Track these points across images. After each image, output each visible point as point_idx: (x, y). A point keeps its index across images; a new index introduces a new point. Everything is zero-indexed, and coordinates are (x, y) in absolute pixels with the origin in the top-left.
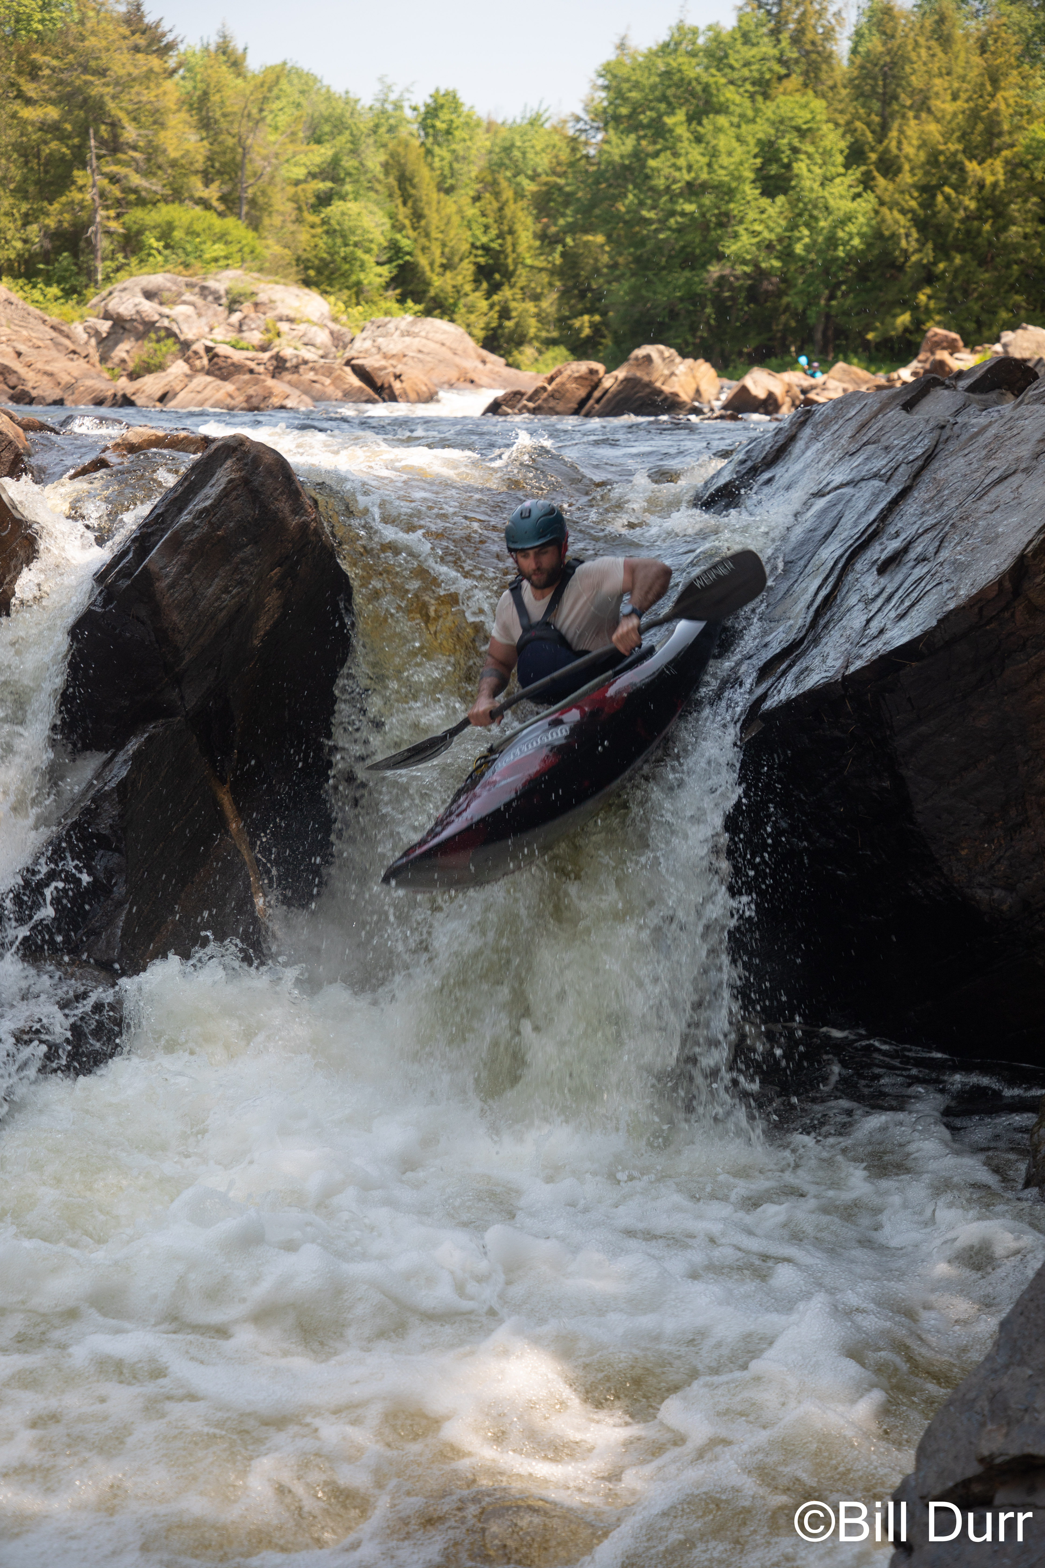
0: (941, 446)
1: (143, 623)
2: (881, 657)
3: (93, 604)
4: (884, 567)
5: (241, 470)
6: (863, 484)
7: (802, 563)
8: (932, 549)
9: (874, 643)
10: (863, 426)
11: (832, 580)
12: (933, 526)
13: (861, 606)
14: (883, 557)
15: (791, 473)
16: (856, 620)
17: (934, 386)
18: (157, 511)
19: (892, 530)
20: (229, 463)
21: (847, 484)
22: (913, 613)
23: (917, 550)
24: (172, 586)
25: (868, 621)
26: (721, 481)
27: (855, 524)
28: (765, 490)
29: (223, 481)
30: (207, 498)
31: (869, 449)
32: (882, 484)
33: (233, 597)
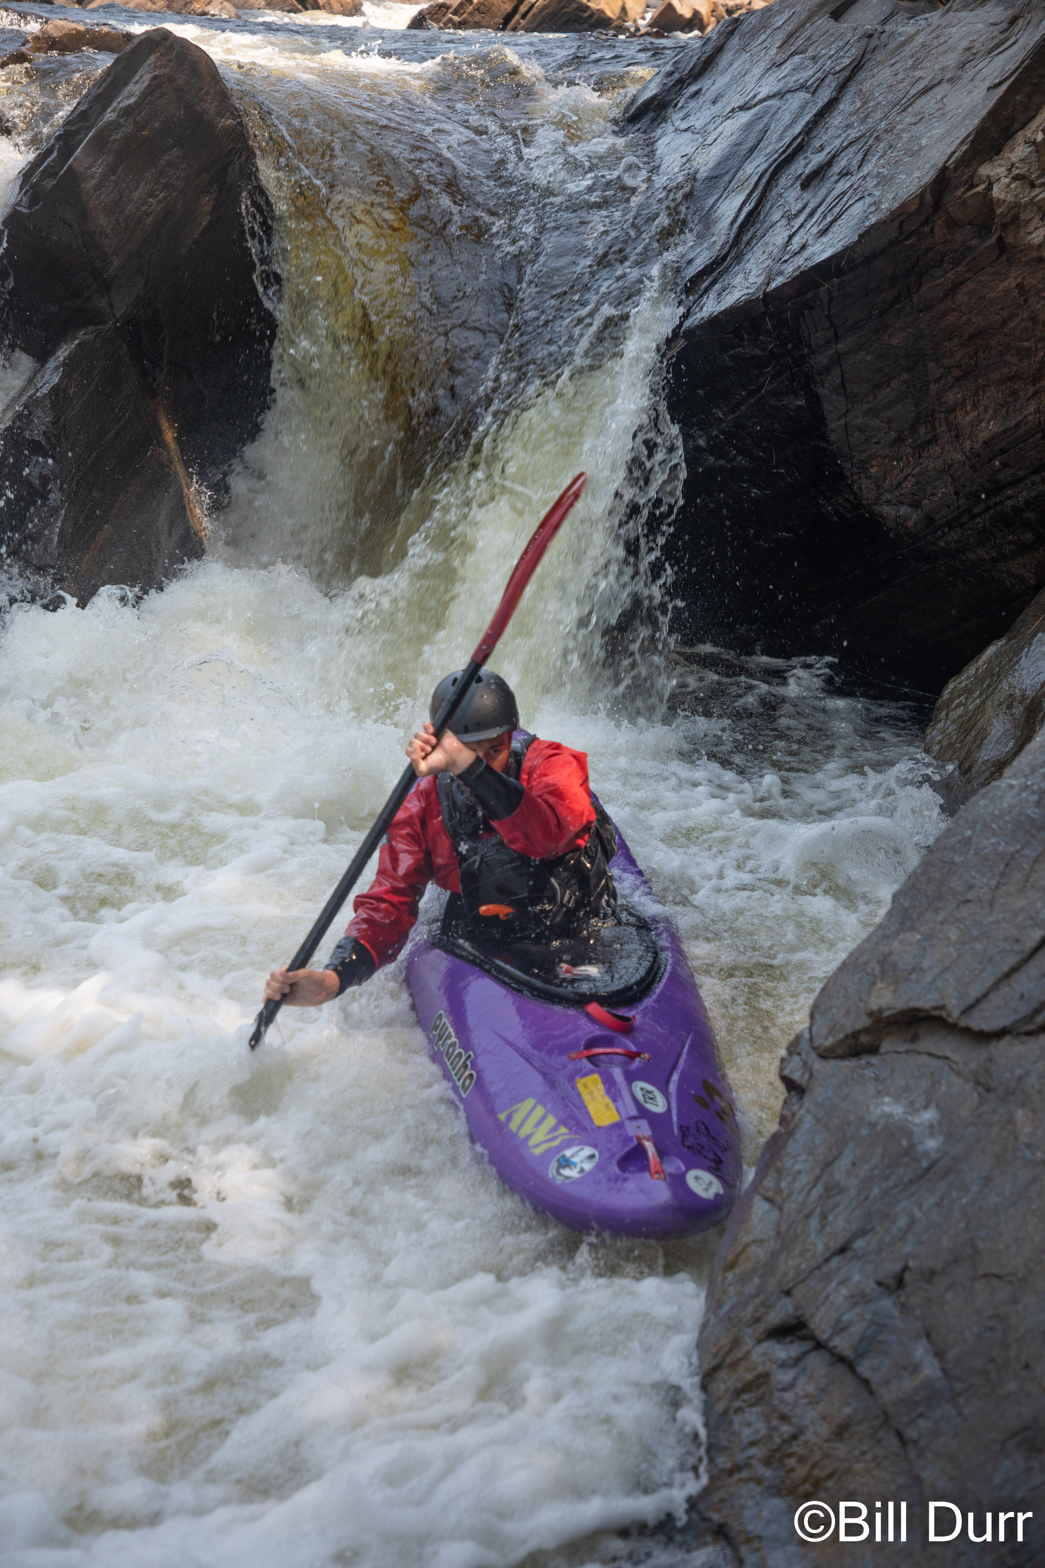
0: (868, 56)
1: (70, 226)
2: (802, 273)
4: (808, 182)
5: (164, 66)
6: (788, 96)
7: (727, 178)
8: (855, 163)
9: (796, 259)
10: (791, 35)
11: (756, 195)
12: (858, 139)
13: (784, 222)
14: (807, 171)
15: (717, 85)
16: (779, 236)
18: (82, 108)
19: (817, 143)
20: (152, 58)
21: (773, 96)
22: (835, 228)
23: (841, 163)
24: (98, 187)
25: (791, 237)
26: (648, 94)
27: (781, 138)
28: (692, 104)
29: (147, 78)
30: (131, 95)
31: (797, 59)
32: (808, 96)
33: (160, 202)
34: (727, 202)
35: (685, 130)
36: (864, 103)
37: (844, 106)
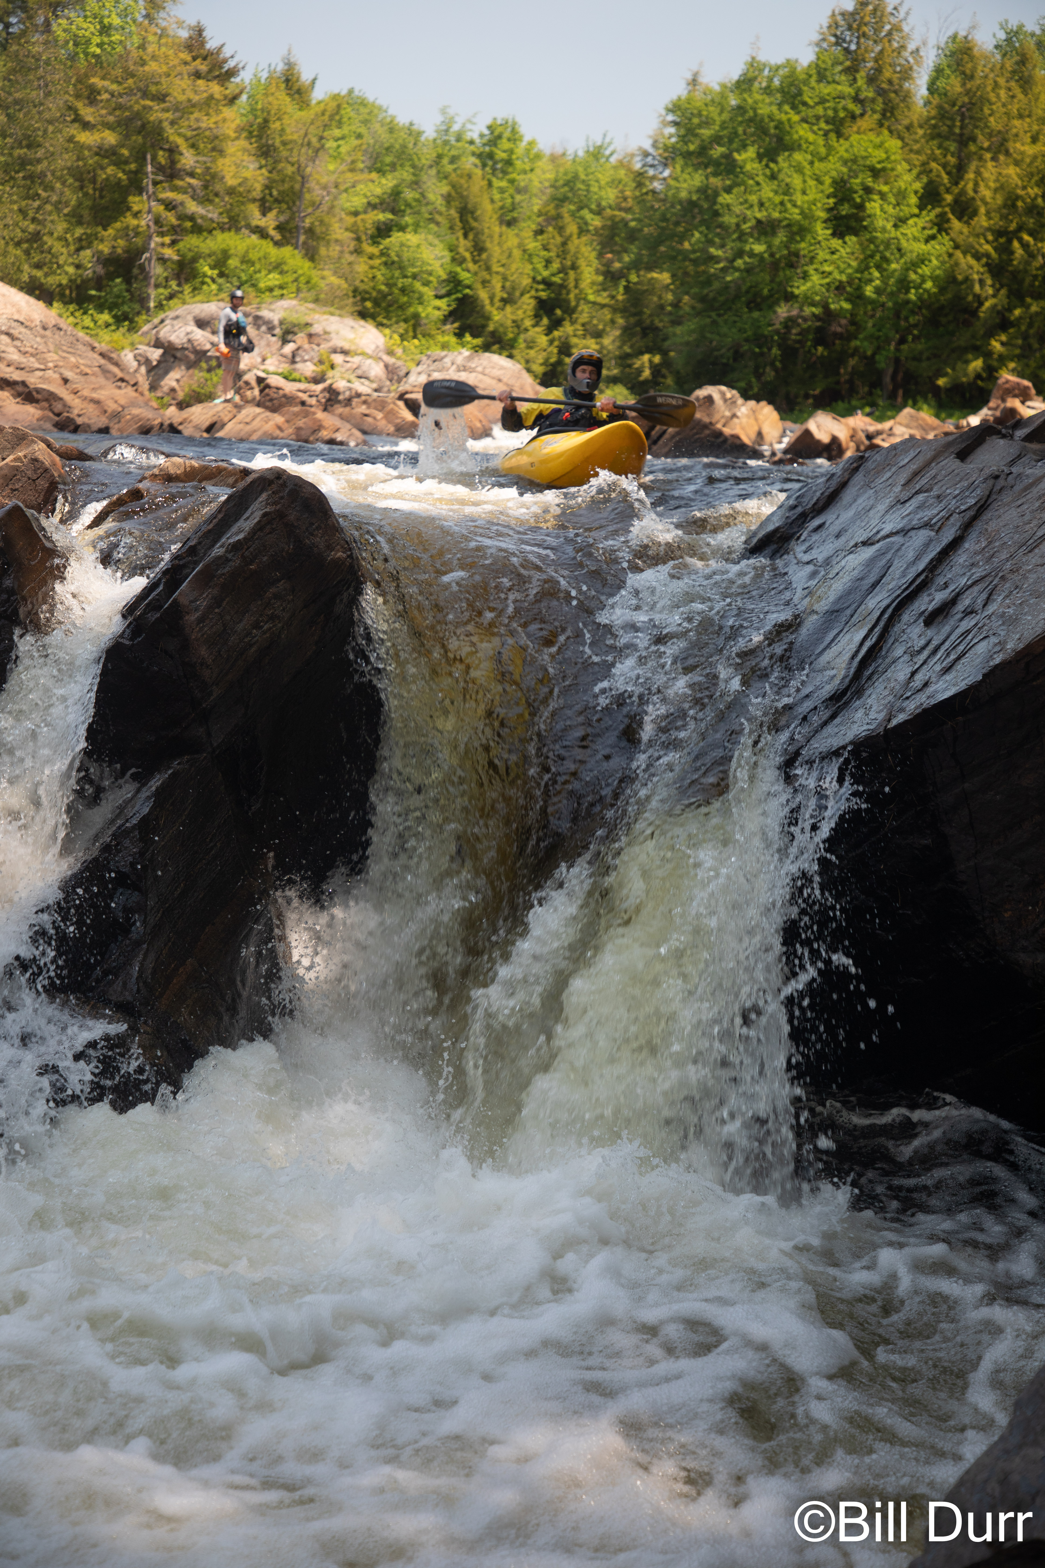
0: (994, 497)
1: (171, 657)
2: (925, 710)
3: (122, 636)
4: (931, 619)
5: (275, 503)
6: (912, 533)
7: (848, 612)
8: (980, 601)
9: (918, 696)
10: (916, 474)
11: (878, 630)
12: (982, 578)
13: (907, 657)
14: (930, 608)
15: (841, 520)
16: (901, 672)
17: (990, 435)
18: (192, 543)
19: (941, 581)
20: (264, 496)
21: (897, 533)
22: (959, 666)
23: (965, 601)
24: (201, 620)
25: (913, 674)
26: (771, 527)
27: (904, 575)
28: (815, 537)
29: (258, 515)
30: (240, 531)
31: (921, 497)
32: (932, 533)
33: (265, 633)
34: (847, 637)
35: (808, 563)
36: (990, 543)
37: (969, 545)
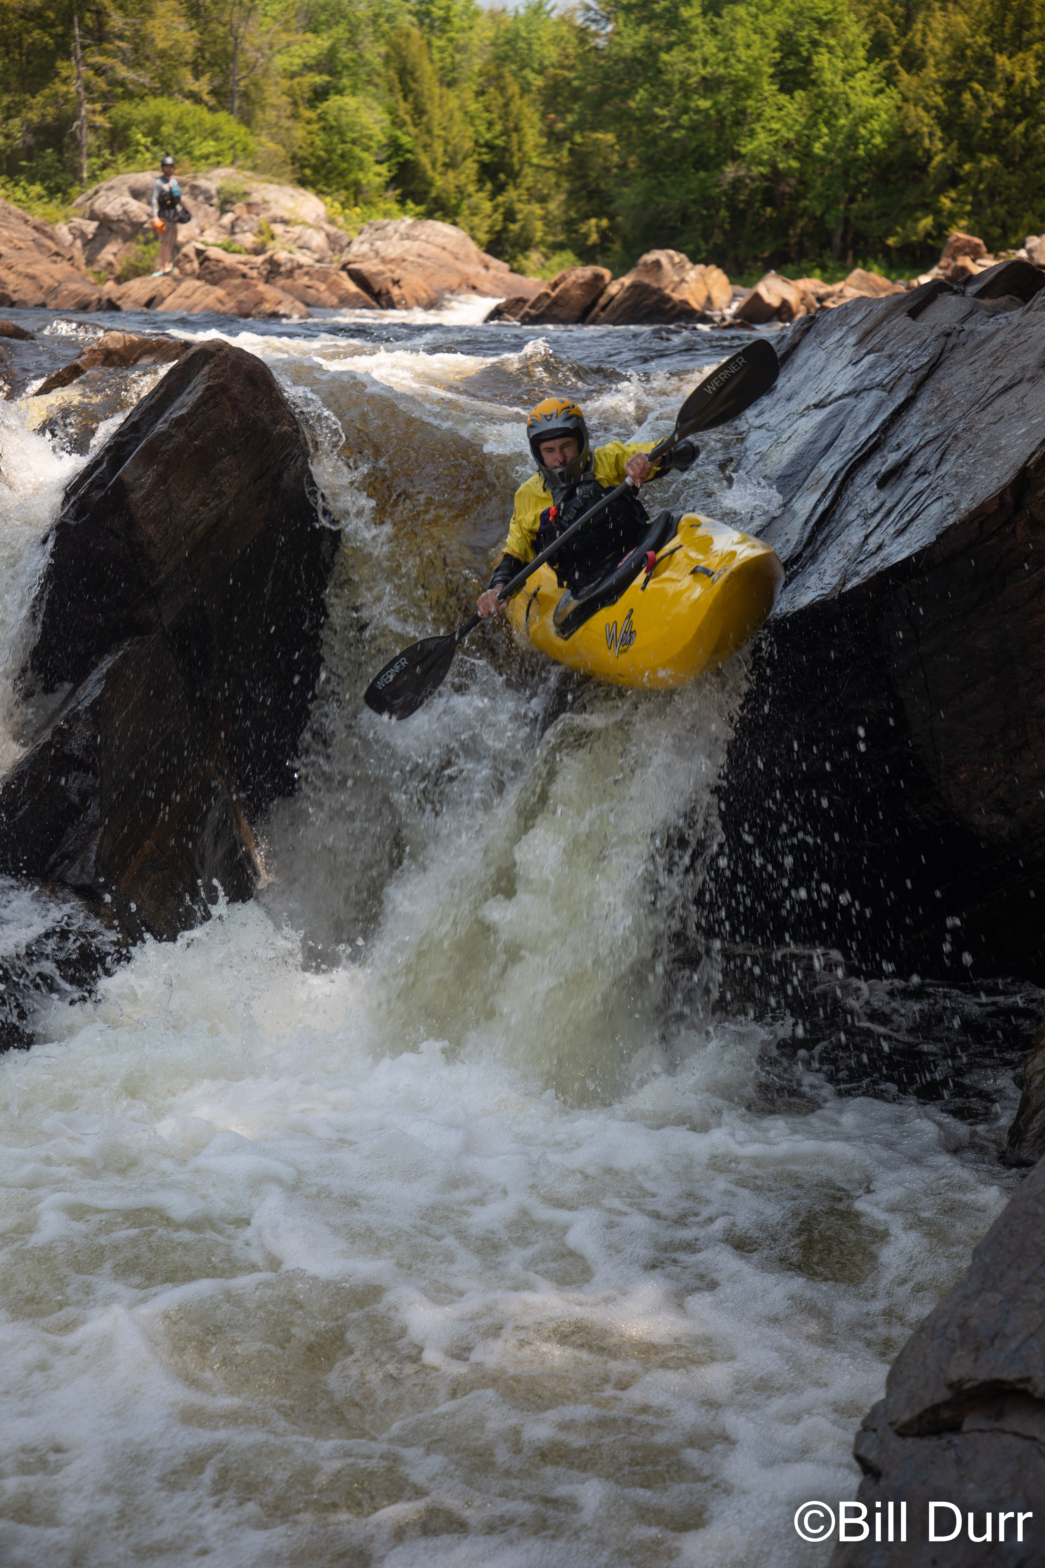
0: (946, 355)
1: (117, 536)
3: (65, 516)
4: (884, 481)
5: (218, 376)
6: (864, 394)
7: (801, 476)
8: (933, 462)
9: (872, 559)
10: (867, 333)
11: (831, 493)
12: (936, 438)
13: (860, 521)
14: (883, 470)
15: (792, 382)
16: (855, 536)
17: (941, 292)
19: (894, 442)
20: (206, 369)
21: (849, 394)
22: (912, 528)
23: (918, 462)
24: (146, 498)
25: (867, 537)
27: (856, 437)
28: (767, 401)
29: (200, 389)
30: (183, 406)
31: (873, 357)
32: (885, 394)
33: (211, 510)
34: (801, 501)
35: (760, 427)
36: (943, 402)
37: (921, 404)
